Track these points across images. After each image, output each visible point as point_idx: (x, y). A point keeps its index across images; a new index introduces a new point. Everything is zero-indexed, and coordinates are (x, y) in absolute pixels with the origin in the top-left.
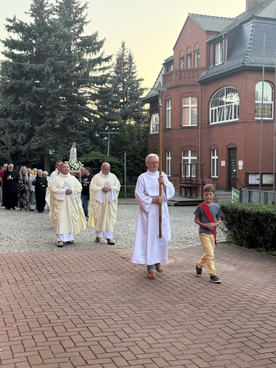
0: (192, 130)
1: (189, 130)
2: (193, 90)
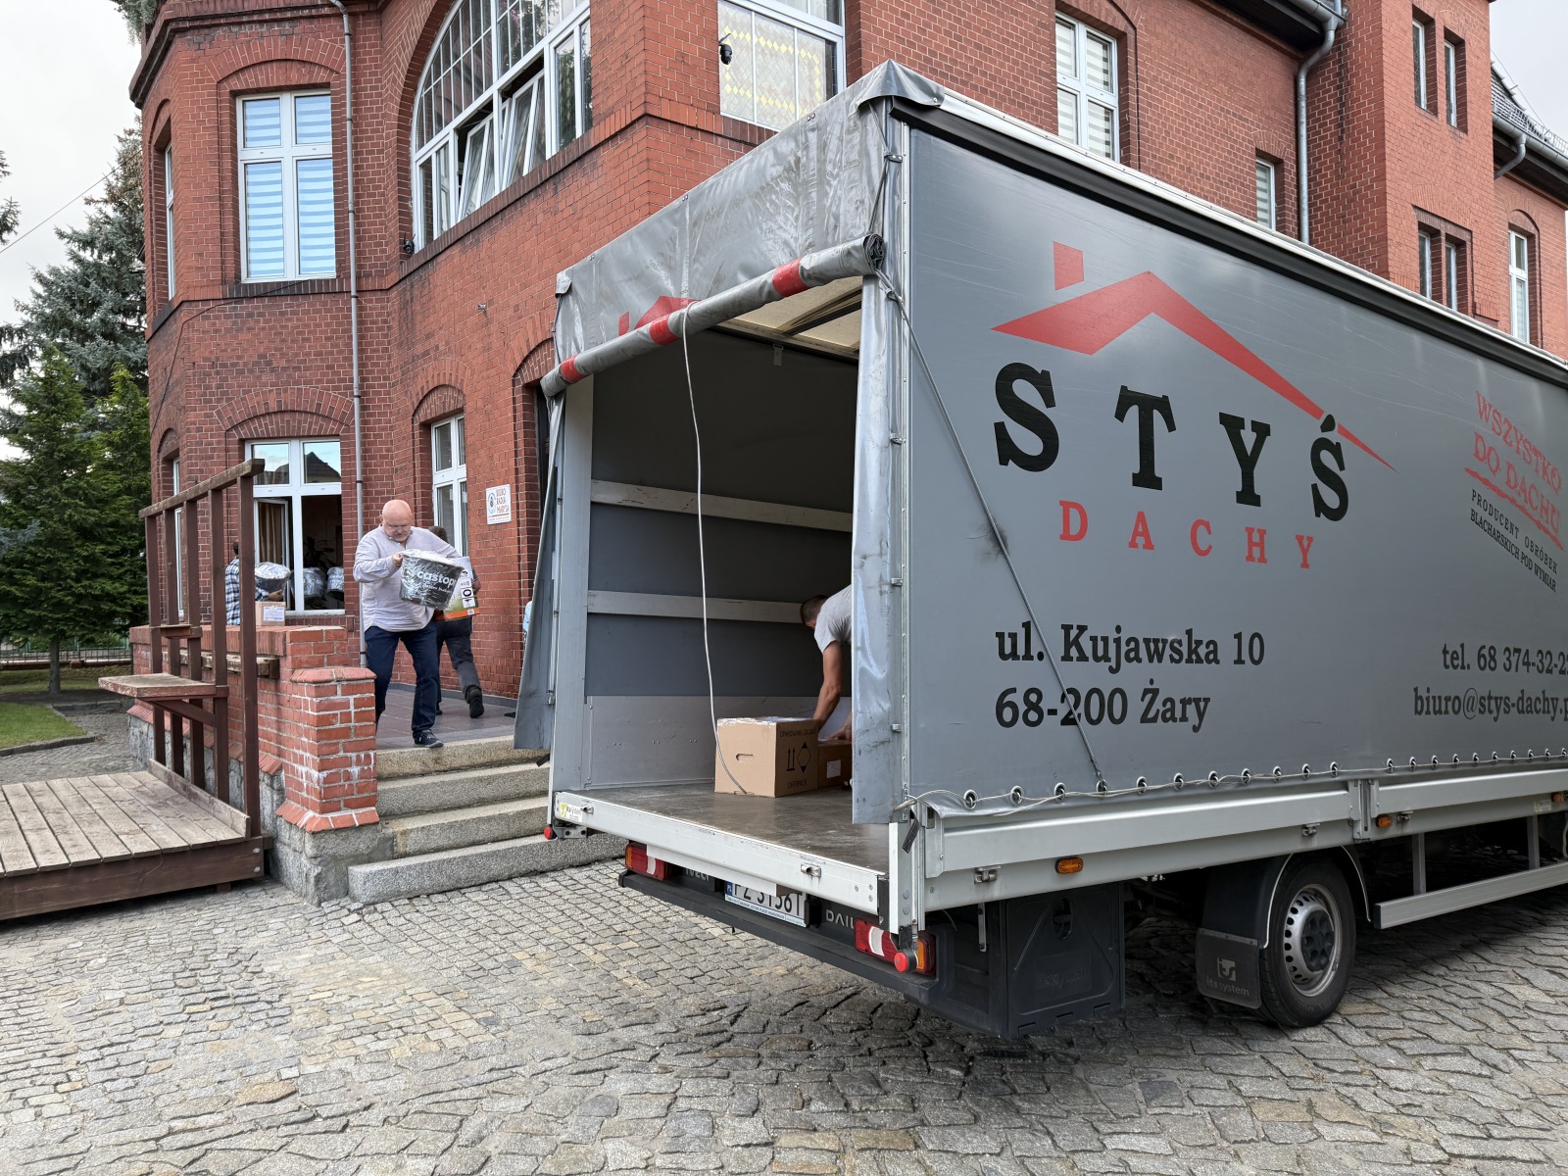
0: (305, 304)
1: (285, 304)
2: (302, 43)
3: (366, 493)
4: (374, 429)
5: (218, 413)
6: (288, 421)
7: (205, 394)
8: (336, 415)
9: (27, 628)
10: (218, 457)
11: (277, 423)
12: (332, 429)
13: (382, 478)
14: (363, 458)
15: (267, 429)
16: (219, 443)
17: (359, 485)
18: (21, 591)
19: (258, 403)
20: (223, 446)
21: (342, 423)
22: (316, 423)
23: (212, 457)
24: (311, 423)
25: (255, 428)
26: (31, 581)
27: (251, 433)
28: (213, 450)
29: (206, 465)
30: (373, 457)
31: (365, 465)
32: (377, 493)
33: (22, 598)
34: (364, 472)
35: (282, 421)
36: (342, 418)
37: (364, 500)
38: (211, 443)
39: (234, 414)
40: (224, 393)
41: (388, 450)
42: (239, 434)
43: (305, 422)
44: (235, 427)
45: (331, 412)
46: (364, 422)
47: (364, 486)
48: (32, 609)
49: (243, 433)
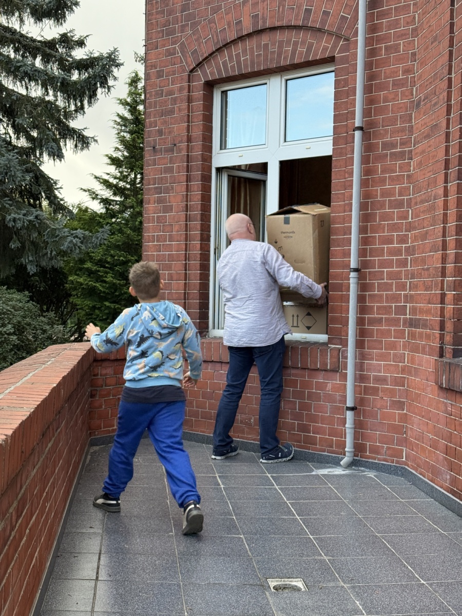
3: (368, 148)
4: (386, 38)
5: (182, 46)
6: (266, 46)
7: (167, 23)
8: (331, 25)
9: (106, 319)
10: (180, 110)
11: (252, 49)
12: (325, 49)
13: (393, 121)
14: (368, 89)
15: (239, 62)
16: (181, 89)
17: (358, 134)
18: (103, 287)
19: (229, 24)
20: (185, 93)
21: (339, 37)
22: (303, 42)
23: (172, 112)
24: (296, 43)
25: (225, 64)
26: (109, 278)
27: (219, 71)
28: (174, 101)
29: (165, 122)
30: (381, 87)
31: (370, 101)
32: (386, 146)
33: (104, 292)
34: (366, 113)
35: (259, 46)
36: (340, 28)
37: (365, 160)
38: (171, 93)
39: (199, 45)
40: (190, 17)
41: (407, 71)
42: (205, 74)
43: (288, 42)
44: (199, 65)
45: (324, 22)
46: (372, 29)
47: (366, 136)
48: (111, 303)
49: (211, 72)
